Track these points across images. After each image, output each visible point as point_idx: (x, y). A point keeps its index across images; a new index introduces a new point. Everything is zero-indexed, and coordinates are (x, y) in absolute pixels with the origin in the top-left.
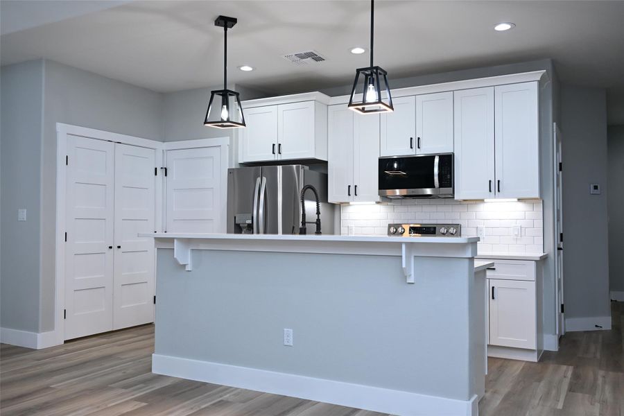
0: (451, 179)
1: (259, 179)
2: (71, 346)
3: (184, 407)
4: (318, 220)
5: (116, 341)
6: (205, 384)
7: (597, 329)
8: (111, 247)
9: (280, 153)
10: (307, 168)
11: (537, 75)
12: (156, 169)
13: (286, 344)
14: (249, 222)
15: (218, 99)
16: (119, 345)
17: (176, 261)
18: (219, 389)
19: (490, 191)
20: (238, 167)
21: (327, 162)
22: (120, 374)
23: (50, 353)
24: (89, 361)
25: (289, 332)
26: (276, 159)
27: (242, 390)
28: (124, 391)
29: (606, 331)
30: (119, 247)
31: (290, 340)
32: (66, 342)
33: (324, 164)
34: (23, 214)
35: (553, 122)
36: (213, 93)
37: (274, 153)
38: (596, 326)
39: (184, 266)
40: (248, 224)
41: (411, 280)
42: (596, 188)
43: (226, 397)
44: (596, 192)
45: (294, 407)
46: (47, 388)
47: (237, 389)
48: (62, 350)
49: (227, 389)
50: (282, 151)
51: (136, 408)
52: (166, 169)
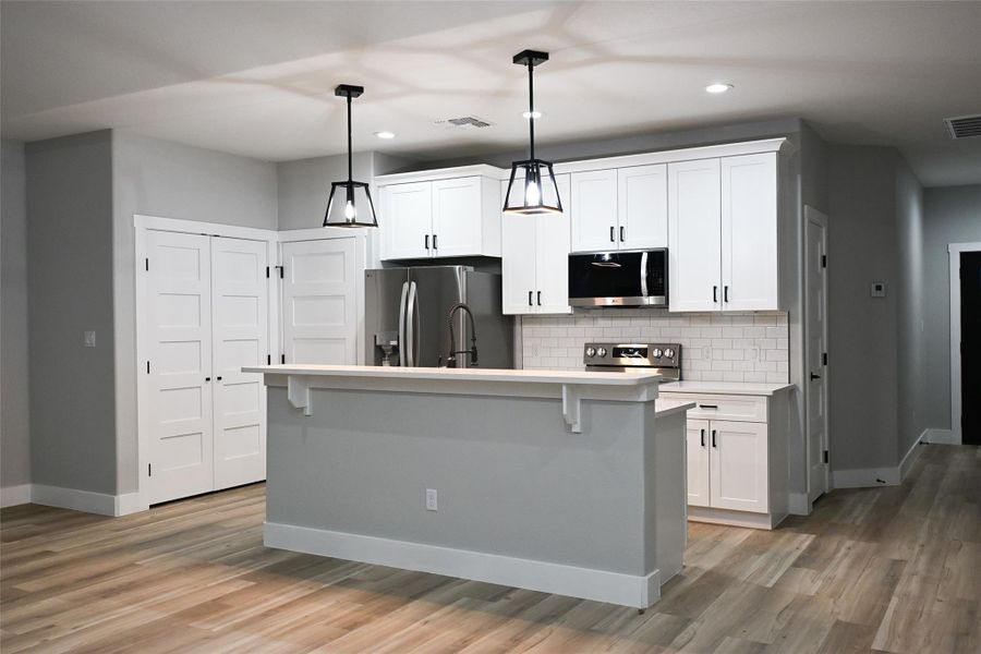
0: (663, 284)
1: (406, 285)
2: (158, 512)
3: (301, 586)
4: (474, 348)
5: (219, 505)
6: (330, 559)
7: (879, 484)
8: (208, 379)
9: (435, 247)
10: (471, 269)
11: (775, 144)
12: (268, 269)
13: (429, 508)
14: (394, 343)
15: (342, 191)
16: (222, 511)
17: (290, 404)
18: (346, 566)
19: (715, 300)
20: (380, 267)
21: (500, 259)
22: (223, 548)
23: (133, 521)
24: (183, 532)
25: (432, 493)
26: (430, 256)
27: (375, 566)
28: (227, 568)
29: (892, 487)
30: (219, 378)
31: (433, 504)
32: (151, 507)
33: (497, 261)
34: (91, 339)
35: (803, 204)
36: (334, 185)
37: (427, 247)
38: (878, 481)
39: (302, 409)
40: (394, 347)
41: (576, 429)
42: (879, 288)
43: (354, 575)
44: (879, 294)
45: (437, 587)
46: (132, 565)
47: (370, 565)
48: (147, 517)
49: (357, 565)
50: (438, 245)
51: (240, 588)
52: (282, 268)
